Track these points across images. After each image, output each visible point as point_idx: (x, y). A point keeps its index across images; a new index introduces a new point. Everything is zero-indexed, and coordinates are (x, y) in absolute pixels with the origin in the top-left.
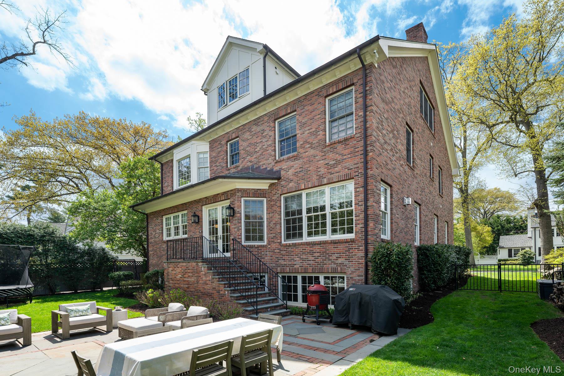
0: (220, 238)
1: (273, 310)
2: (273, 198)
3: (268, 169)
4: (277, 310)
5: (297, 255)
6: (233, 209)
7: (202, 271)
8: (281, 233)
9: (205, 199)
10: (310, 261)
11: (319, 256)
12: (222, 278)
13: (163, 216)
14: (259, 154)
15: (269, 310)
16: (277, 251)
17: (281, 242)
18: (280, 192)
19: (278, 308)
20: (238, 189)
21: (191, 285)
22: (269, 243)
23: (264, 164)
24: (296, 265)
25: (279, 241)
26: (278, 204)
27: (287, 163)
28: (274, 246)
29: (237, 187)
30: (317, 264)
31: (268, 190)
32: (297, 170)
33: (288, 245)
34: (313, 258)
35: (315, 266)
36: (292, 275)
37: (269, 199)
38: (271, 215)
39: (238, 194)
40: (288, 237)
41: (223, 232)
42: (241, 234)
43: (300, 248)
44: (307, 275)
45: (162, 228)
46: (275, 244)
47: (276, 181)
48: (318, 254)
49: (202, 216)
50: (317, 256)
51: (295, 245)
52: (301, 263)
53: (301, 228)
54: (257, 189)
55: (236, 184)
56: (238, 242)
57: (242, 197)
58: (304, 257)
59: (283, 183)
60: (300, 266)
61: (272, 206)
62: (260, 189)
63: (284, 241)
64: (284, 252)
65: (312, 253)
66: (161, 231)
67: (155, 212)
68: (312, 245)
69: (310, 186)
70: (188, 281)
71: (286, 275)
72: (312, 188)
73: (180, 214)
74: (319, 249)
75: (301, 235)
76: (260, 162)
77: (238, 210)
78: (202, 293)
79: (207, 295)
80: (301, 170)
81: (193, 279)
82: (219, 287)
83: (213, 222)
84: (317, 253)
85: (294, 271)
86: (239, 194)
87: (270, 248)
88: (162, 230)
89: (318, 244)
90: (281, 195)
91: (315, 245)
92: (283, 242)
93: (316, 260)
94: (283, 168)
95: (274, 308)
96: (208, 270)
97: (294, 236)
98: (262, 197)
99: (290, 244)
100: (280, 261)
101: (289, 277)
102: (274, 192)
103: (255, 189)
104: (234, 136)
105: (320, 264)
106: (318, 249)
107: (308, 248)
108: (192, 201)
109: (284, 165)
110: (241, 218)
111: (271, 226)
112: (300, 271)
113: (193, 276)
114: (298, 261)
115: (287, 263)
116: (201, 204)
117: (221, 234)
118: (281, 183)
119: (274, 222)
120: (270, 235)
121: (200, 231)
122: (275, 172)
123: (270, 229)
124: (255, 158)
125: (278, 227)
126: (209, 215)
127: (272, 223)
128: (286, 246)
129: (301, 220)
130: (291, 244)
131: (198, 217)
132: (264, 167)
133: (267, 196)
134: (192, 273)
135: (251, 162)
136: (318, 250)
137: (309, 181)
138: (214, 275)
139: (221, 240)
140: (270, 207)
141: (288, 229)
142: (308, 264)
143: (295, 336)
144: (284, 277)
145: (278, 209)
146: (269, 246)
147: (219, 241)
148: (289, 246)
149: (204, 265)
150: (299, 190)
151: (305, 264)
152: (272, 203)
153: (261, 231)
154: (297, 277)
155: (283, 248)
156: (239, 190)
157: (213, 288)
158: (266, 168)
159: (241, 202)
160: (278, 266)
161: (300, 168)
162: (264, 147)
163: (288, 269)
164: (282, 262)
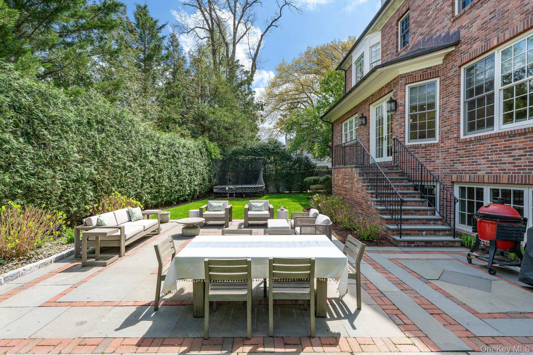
0: (385, 139)
1: (430, 234)
2: (449, 75)
3: (443, 35)
4: (439, 235)
5: (482, 155)
6: (396, 102)
7: (355, 178)
8: (459, 123)
9: (372, 97)
10: (505, 163)
11: (522, 156)
12: (371, 186)
13: (342, 122)
14: (432, 19)
15: (424, 233)
16: (453, 150)
17: (458, 137)
18: (458, 63)
19: (441, 233)
20: (401, 75)
21: (348, 192)
22: (442, 140)
23: (438, 30)
24: (480, 170)
25: (455, 135)
26: (455, 82)
27: (470, 15)
28: (448, 143)
29: (400, 73)
30: (518, 170)
31: (443, 64)
32: (485, 20)
33: (468, 140)
34: (511, 159)
35: (513, 173)
36: (475, 186)
37: (443, 78)
38: (445, 99)
39: (401, 82)
40: (471, 128)
41: (388, 133)
42: (404, 131)
43: (488, 144)
44: (500, 188)
45: (342, 134)
46: (449, 141)
47: (453, 49)
48: (522, 152)
49: (369, 117)
50: (519, 156)
51: (479, 140)
52: (488, 167)
53: (491, 111)
54: (427, 69)
55: (399, 69)
56: (399, 142)
57: (406, 84)
58: (494, 157)
59: (463, 47)
60: (487, 173)
61: (447, 86)
62: (431, 68)
63: (465, 135)
64: (462, 152)
65: (508, 150)
66: (340, 138)
67: (337, 119)
68: (510, 137)
69: (507, 37)
70: (346, 188)
71: (466, 186)
72: (511, 39)
73: (353, 118)
74: (522, 142)
75: (491, 123)
76: (434, 29)
77: (400, 102)
78: (354, 201)
79: (358, 204)
80: (492, 15)
81: (349, 186)
82: (367, 196)
83: (380, 122)
84: (519, 149)
85: (477, 181)
86: (403, 81)
87: (443, 147)
88: (342, 137)
89: (520, 135)
90: (460, 67)
91: (515, 136)
92: (462, 137)
93: (517, 162)
94: (464, 24)
95: (433, 232)
96: (360, 176)
97: (481, 126)
98: (433, 78)
99: (471, 138)
100: (456, 165)
101: (471, 190)
102: (449, 66)
103: (423, 69)
104: (404, 10)
105: (524, 169)
106: (519, 142)
107: (502, 143)
108: (361, 102)
109: (465, 21)
110: (405, 111)
111: (445, 116)
112: (486, 180)
113: (349, 183)
114: (484, 164)
115: (467, 167)
116: (368, 103)
117: (386, 135)
118: (461, 49)
119: (449, 109)
120: (443, 129)
121: (367, 134)
122: (452, 36)
123: (444, 120)
124: (427, 27)
125: (455, 114)
126: (377, 114)
127: (447, 110)
128: (465, 142)
129: (491, 98)
130: (473, 139)
131: (366, 118)
132: (438, 34)
133: (440, 73)
134: (348, 179)
135: (421, 34)
136: (521, 145)
137: (507, 29)
138: (364, 183)
139: (386, 142)
140: (444, 88)
141: (471, 116)
142: (502, 170)
143: (427, 281)
144: (462, 189)
145: (455, 89)
146: (442, 145)
147: (384, 142)
148: (471, 141)
149: (357, 170)
150: (488, 51)
151: (496, 170)
152: (447, 82)
153: (432, 125)
154: (482, 189)
155: (460, 145)
156: (402, 77)
157: (363, 197)
158: (440, 35)
159: (405, 91)
160: (453, 172)
161: (491, 13)
162: (439, 6)
163: (468, 178)
164: (459, 167)
